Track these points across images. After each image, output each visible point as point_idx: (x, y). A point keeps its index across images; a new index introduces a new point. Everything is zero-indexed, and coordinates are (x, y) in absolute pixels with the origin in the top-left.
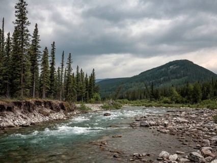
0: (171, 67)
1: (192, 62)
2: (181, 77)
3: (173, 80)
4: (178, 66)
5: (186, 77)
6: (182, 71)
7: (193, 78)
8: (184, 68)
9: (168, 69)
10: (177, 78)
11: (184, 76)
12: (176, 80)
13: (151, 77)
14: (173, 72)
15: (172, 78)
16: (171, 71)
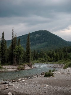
0: (36, 35)
1: (50, 33)
2: (43, 42)
3: (38, 44)
4: (41, 35)
5: (46, 43)
6: (44, 39)
7: (51, 43)
8: (45, 37)
9: (34, 37)
10: (40, 43)
11: (45, 42)
12: (40, 44)
13: (23, 41)
14: (38, 39)
15: (37, 43)
16: (36, 38)
